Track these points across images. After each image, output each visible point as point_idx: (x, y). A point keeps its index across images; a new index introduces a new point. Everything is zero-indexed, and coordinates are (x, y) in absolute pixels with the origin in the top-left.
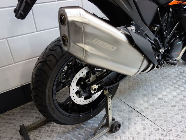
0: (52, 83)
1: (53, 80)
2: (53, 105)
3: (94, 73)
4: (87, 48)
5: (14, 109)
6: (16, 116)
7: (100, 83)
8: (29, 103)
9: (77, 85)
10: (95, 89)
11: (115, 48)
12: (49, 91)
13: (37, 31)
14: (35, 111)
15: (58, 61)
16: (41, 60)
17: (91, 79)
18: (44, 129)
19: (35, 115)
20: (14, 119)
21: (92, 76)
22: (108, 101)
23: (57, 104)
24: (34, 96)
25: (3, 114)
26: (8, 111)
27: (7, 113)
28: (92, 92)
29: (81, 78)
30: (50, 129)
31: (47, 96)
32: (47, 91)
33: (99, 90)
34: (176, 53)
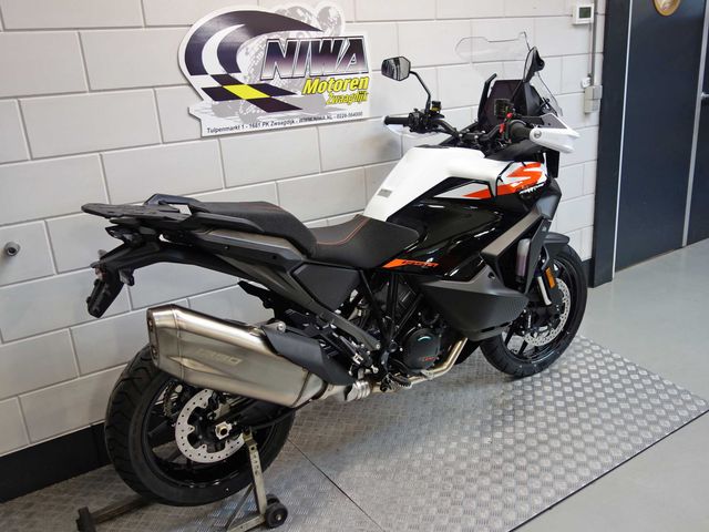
0: (141, 417)
1: (143, 411)
2: (141, 460)
3: (223, 401)
4: (185, 362)
5: (70, 481)
6: (74, 493)
7: (236, 419)
8: (104, 468)
9: (190, 422)
10: (224, 432)
11: (239, 361)
12: (135, 431)
13: (133, 310)
14: (117, 484)
15: (152, 379)
16: (126, 377)
17: (217, 412)
18: (130, 519)
19: (115, 493)
20: (68, 500)
21: (220, 405)
22: (252, 456)
23: (150, 457)
24: (110, 440)
25: (47, 489)
26: (58, 482)
27: (53, 487)
28: (220, 437)
29: (198, 409)
30: (142, 520)
31: (130, 441)
32: (131, 431)
33: (234, 433)
34: (423, 359)
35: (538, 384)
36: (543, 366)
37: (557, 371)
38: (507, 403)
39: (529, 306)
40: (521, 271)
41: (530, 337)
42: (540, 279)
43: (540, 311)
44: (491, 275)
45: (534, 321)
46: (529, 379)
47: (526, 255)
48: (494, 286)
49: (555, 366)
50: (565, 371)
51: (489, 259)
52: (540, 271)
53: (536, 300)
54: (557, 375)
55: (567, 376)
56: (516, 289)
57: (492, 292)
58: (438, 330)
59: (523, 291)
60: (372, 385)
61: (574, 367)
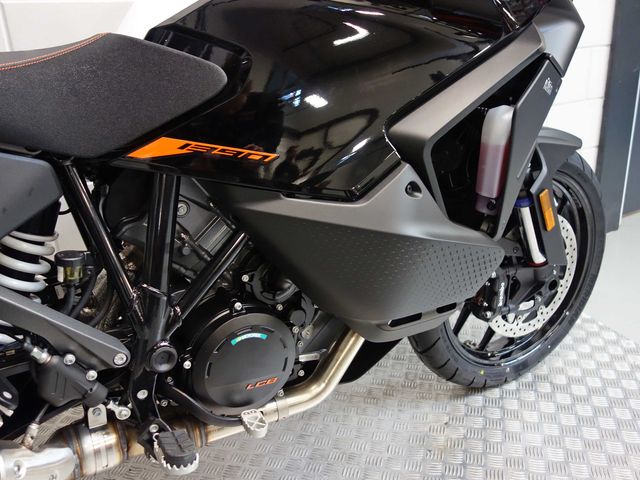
34: (251, 385)
35: (512, 404)
36: (521, 369)
37: (545, 378)
38: (454, 445)
39: (503, 266)
40: (489, 187)
41: (501, 322)
42: (526, 212)
43: (523, 274)
44: (413, 188)
45: (511, 292)
46: (495, 393)
47: (503, 142)
48: (420, 217)
49: (542, 369)
50: (561, 380)
51: (411, 151)
52: (527, 197)
53: (515, 254)
54: (545, 388)
55: (565, 389)
56: (476, 228)
57: (413, 230)
58: (295, 316)
59: (492, 233)
60: (125, 445)
61: (576, 373)
